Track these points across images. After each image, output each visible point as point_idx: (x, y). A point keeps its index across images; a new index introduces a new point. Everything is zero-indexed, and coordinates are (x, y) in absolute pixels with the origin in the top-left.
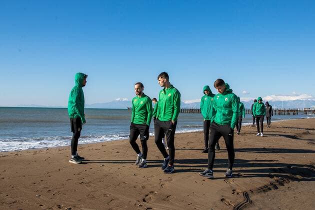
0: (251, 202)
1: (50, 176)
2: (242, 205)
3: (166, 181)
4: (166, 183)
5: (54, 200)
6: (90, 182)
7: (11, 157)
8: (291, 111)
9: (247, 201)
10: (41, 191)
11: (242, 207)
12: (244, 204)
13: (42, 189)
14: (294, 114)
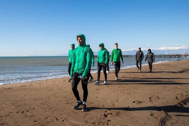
0: (170, 116)
1: (49, 99)
2: (164, 119)
3: (115, 101)
4: (115, 103)
5: (53, 114)
6: (72, 102)
7: (28, 87)
8: (177, 55)
9: (167, 116)
10: (46, 109)
11: (165, 120)
12: (166, 118)
13: (46, 107)
14: (178, 57)
